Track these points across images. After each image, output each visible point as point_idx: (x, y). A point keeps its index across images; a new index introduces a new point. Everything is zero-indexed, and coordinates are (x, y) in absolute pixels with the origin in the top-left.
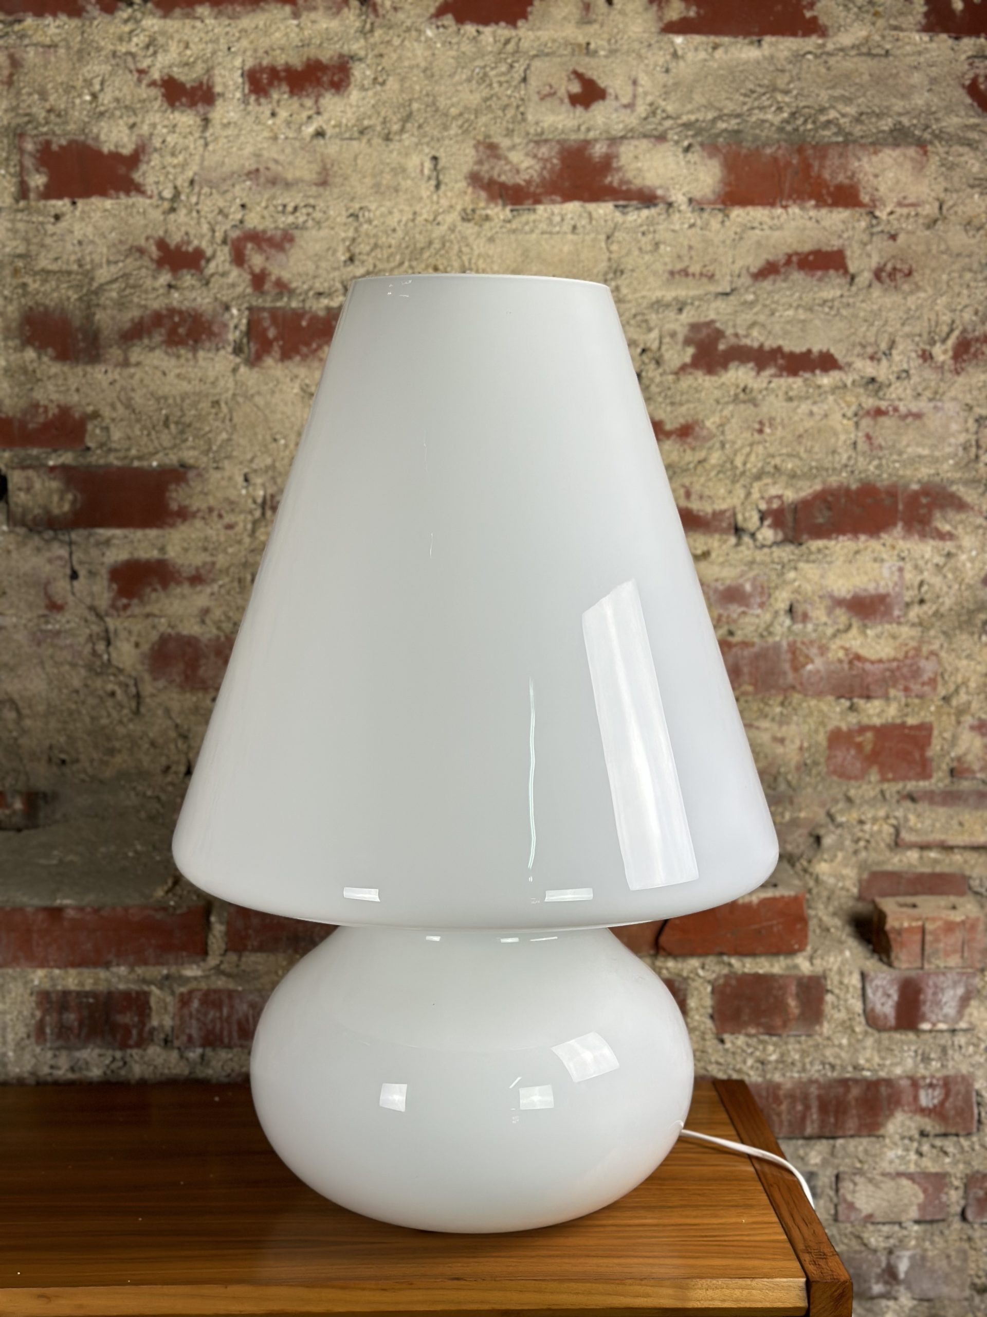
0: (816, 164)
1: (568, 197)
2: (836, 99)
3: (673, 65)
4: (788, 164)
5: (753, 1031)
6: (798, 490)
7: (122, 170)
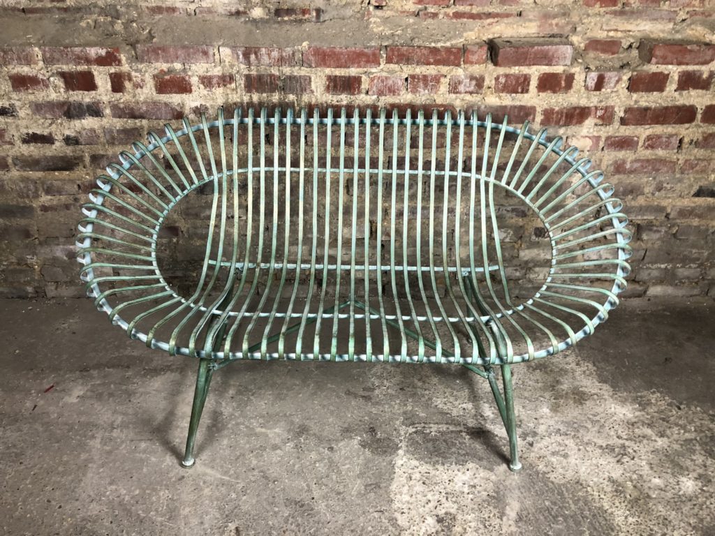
5: (549, 91)
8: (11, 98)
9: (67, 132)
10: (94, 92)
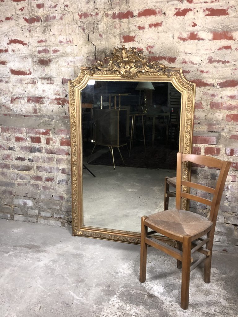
0: (226, 34)
1: (191, 39)
2: (230, 24)
3: (207, 20)
4: (223, 34)
5: (210, 155)
6: (223, 80)
7: (133, 38)
8: (14, 144)
9: (30, 157)
10: (40, 144)
